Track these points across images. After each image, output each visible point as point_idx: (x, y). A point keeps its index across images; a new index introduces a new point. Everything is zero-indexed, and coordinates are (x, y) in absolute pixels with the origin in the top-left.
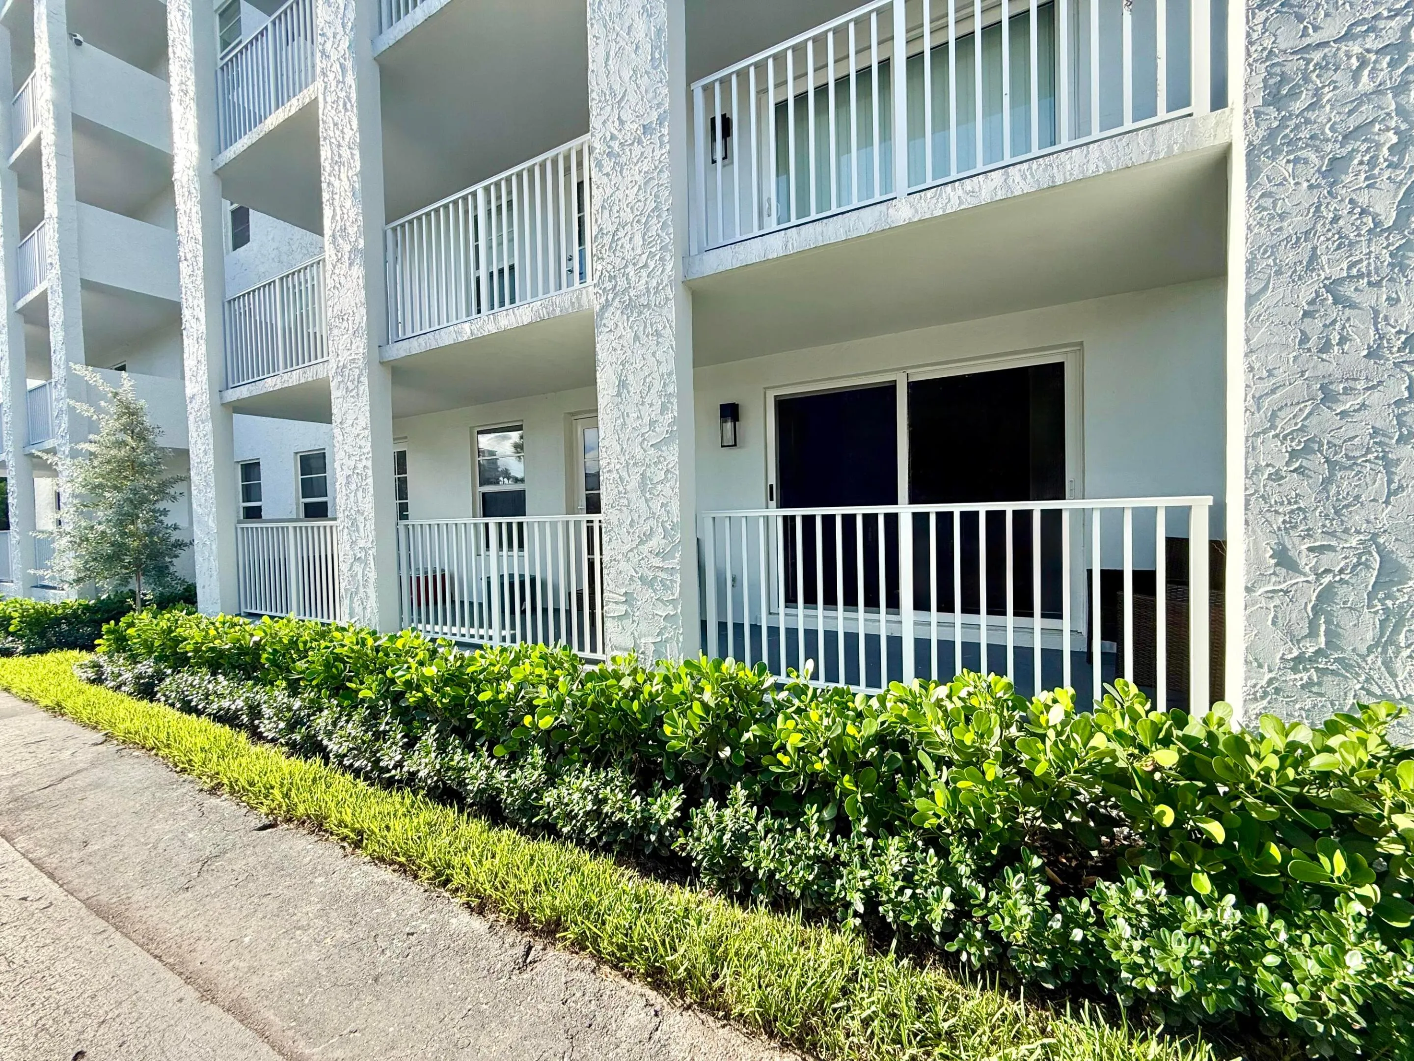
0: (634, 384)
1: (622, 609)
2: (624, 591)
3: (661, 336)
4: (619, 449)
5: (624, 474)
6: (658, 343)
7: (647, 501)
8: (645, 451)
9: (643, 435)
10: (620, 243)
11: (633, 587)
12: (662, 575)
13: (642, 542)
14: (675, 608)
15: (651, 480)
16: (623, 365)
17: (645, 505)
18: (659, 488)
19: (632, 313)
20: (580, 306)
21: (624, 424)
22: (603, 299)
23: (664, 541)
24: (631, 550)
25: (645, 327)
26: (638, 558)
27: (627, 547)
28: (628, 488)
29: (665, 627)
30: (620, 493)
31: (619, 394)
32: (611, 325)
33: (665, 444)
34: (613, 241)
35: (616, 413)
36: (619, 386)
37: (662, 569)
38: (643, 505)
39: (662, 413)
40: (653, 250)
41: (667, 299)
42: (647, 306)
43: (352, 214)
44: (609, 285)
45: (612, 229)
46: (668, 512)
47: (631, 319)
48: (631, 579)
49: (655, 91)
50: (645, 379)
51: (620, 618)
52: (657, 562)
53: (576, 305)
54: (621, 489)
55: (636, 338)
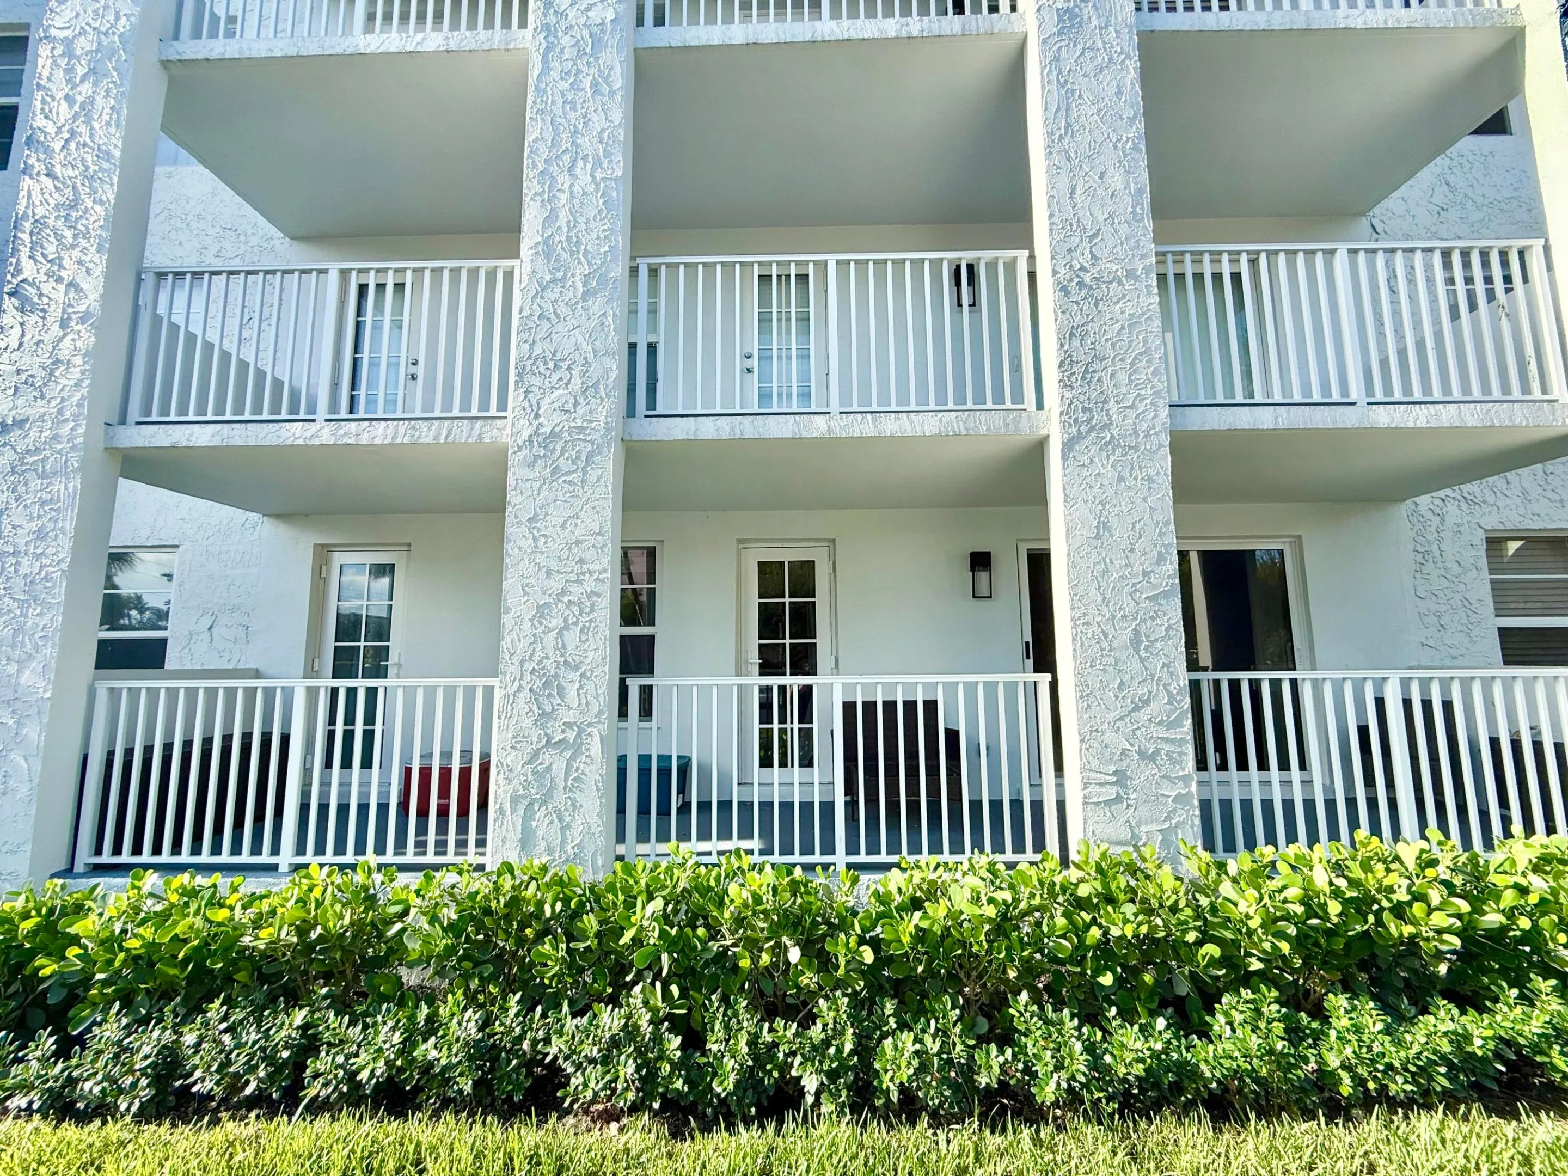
0: (1119, 530)
1: (1112, 792)
2: (1112, 768)
3: (1154, 481)
4: (1100, 598)
5: (1108, 628)
6: (1150, 488)
7: (1142, 660)
8: (1138, 604)
9: (1134, 585)
10: (1097, 376)
11: (1125, 764)
12: (1168, 747)
13: (1137, 709)
14: (1187, 785)
15: (1147, 637)
16: (1104, 506)
17: (1139, 665)
18: (1158, 645)
19: (1114, 451)
20: (1017, 429)
21: (1106, 571)
22: (1074, 430)
23: (1168, 707)
24: (1121, 719)
25: (1132, 469)
26: (1130, 728)
27: (1113, 715)
28: (1115, 644)
29: (1174, 810)
30: (1102, 649)
31: (1098, 537)
32: (1085, 459)
33: (1164, 598)
34: (1086, 371)
35: (1094, 558)
36: (1098, 527)
37: (1167, 740)
38: (1137, 666)
39: (1158, 563)
40: (1143, 392)
41: (1160, 446)
42: (1136, 448)
43: (599, 228)
44: (1083, 417)
45: (1085, 360)
46: (1172, 674)
47: (1112, 459)
48: (1124, 752)
49: (1137, 242)
50: (1134, 524)
51: (1108, 803)
52: (1160, 732)
53: (1012, 427)
54: (1105, 645)
55: (1121, 479)
